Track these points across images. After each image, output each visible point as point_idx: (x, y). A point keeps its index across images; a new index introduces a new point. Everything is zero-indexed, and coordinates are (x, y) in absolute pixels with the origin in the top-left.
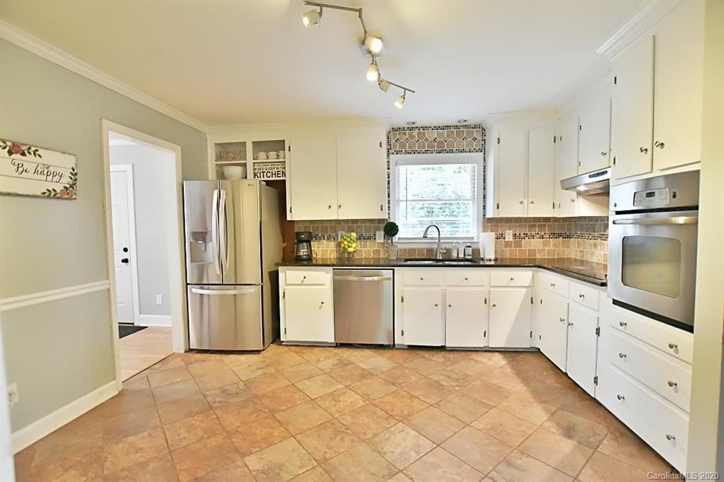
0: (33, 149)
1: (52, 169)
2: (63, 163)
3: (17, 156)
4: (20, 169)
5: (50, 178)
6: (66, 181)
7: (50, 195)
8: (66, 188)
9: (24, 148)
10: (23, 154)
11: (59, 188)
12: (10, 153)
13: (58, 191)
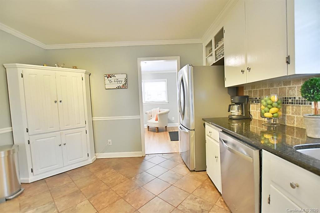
0: (113, 75)
1: (119, 80)
2: (122, 77)
3: (109, 78)
4: (110, 82)
5: (118, 83)
6: (123, 83)
7: (119, 88)
8: (123, 85)
9: (111, 75)
10: (111, 77)
11: (121, 85)
12: (108, 78)
13: (121, 86)
